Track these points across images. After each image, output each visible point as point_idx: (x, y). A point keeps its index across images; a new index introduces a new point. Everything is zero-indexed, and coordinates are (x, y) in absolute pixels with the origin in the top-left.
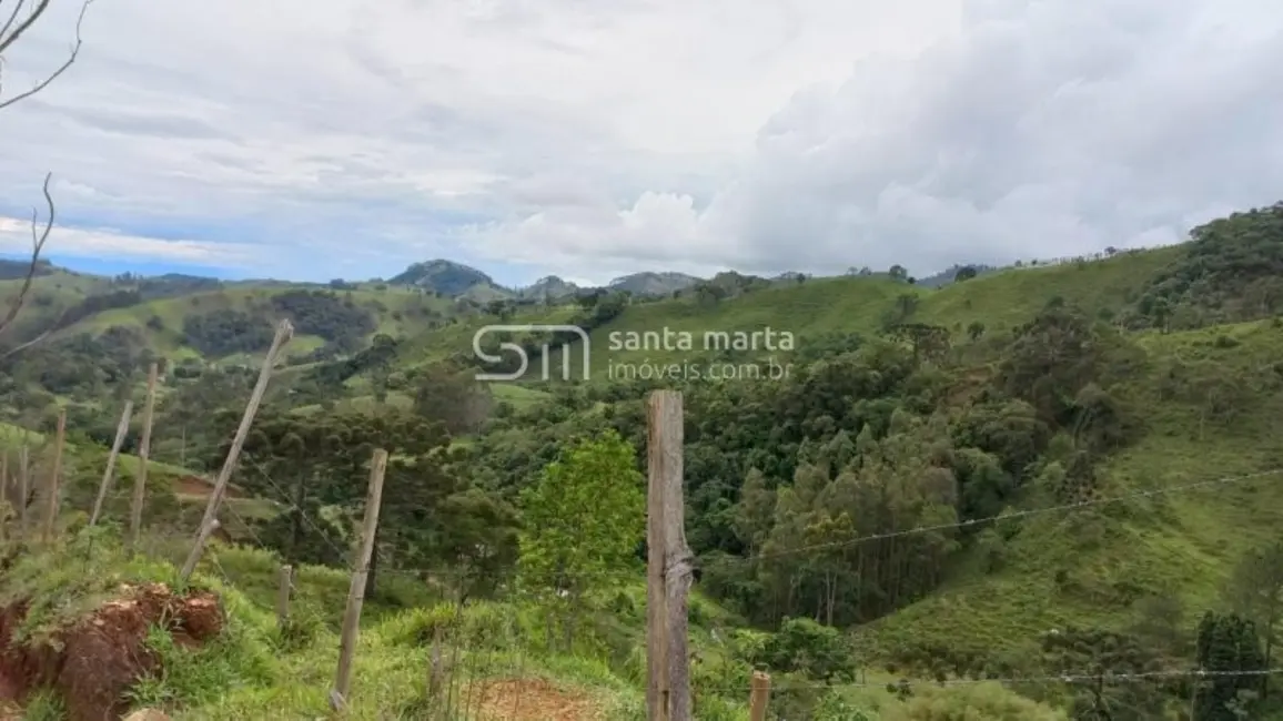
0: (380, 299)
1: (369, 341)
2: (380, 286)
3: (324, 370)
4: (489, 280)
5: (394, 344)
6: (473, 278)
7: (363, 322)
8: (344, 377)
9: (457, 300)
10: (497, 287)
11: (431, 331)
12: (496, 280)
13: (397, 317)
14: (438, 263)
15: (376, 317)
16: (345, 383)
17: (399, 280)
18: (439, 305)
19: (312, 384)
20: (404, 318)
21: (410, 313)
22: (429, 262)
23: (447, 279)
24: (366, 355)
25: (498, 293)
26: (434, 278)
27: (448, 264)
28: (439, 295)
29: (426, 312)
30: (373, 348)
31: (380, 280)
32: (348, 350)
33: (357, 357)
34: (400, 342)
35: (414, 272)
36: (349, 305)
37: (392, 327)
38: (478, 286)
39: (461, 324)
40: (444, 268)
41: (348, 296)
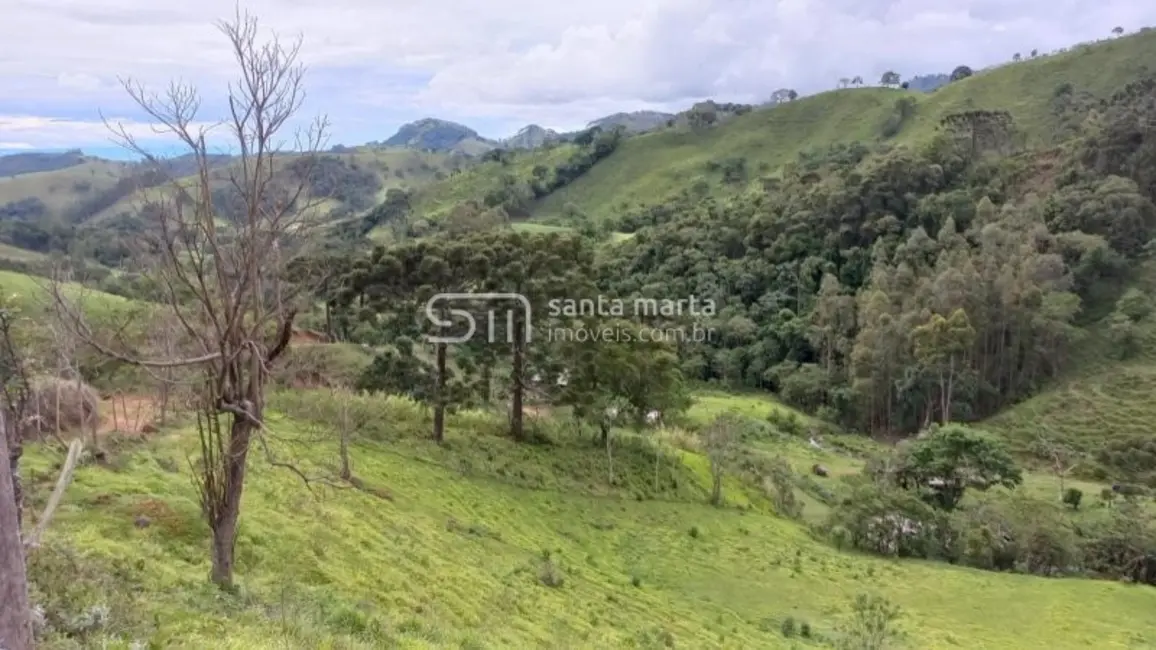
0: (381, 159)
1: (381, 197)
2: (376, 148)
3: (346, 226)
4: (474, 134)
5: (406, 197)
6: (461, 133)
7: (369, 182)
8: (366, 231)
9: (452, 153)
10: (483, 140)
11: (439, 182)
12: (480, 134)
13: (399, 174)
14: (427, 122)
15: (380, 176)
16: (368, 236)
17: (392, 142)
18: (436, 160)
19: (337, 240)
20: (406, 174)
21: (410, 170)
22: (417, 122)
23: (436, 136)
24: (382, 209)
25: (481, 144)
26: (424, 137)
27: (436, 122)
28: (434, 151)
29: (425, 167)
30: (387, 203)
31: (376, 143)
32: (361, 208)
33: (374, 212)
34: (410, 194)
35: (406, 133)
36: (354, 167)
37: (396, 184)
38: (465, 141)
39: (465, 173)
40: (432, 126)
41: (352, 159)
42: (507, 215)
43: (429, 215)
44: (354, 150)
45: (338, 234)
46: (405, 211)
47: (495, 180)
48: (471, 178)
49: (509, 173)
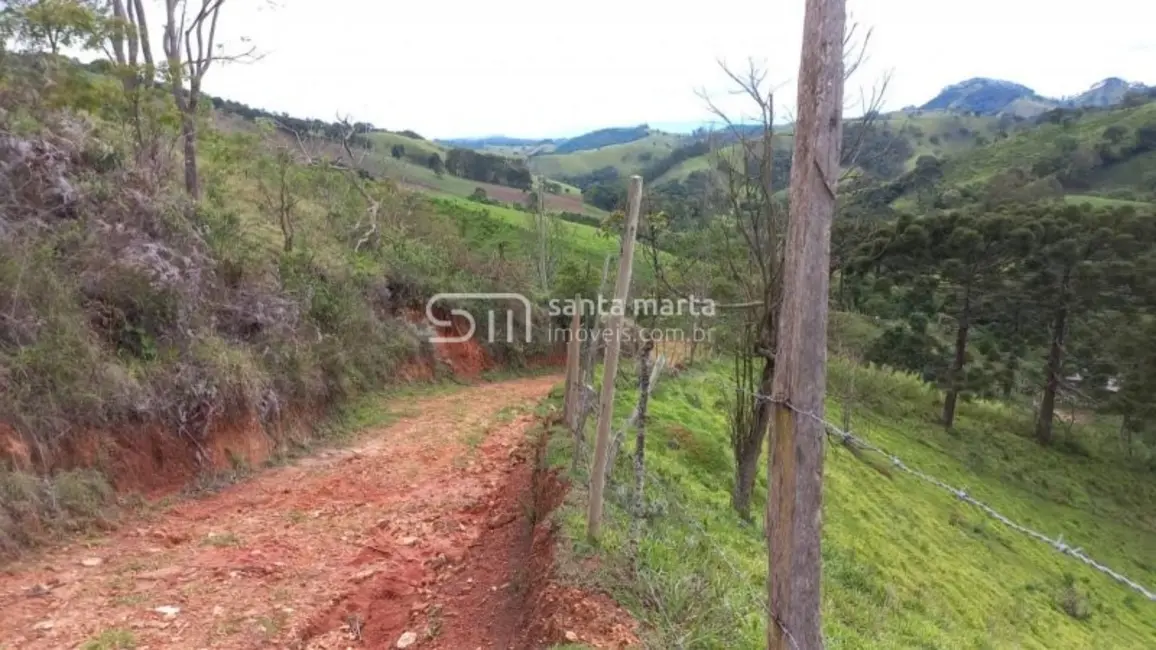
0: (916, 124)
1: (911, 165)
2: (912, 113)
3: (870, 195)
4: (1030, 92)
5: (938, 164)
6: (1014, 92)
7: (901, 150)
8: (889, 200)
9: (999, 116)
10: (1040, 99)
11: (978, 148)
12: (1038, 92)
13: (934, 140)
14: (976, 81)
15: (913, 143)
16: (891, 206)
17: (932, 105)
18: (977, 124)
19: (858, 208)
20: (941, 140)
21: (947, 136)
22: (962, 83)
23: (984, 97)
24: (910, 176)
25: (1037, 104)
26: (970, 98)
27: (984, 82)
28: (978, 114)
29: (964, 132)
30: (916, 171)
31: (912, 107)
32: (887, 176)
33: (901, 180)
34: (944, 162)
35: (947, 97)
36: (885, 134)
37: (927, 151)
38: (1017, 101)
39: (1012, 138)
40: (979, 86)
41: (886, 123)
42: (1060, 186)
43: (962, 185)
44: (889, 116)
45: (860, 202)
46: (935, 180)
47: (1050, 145)
48: (1019, 143)
49: (1071, 136)
